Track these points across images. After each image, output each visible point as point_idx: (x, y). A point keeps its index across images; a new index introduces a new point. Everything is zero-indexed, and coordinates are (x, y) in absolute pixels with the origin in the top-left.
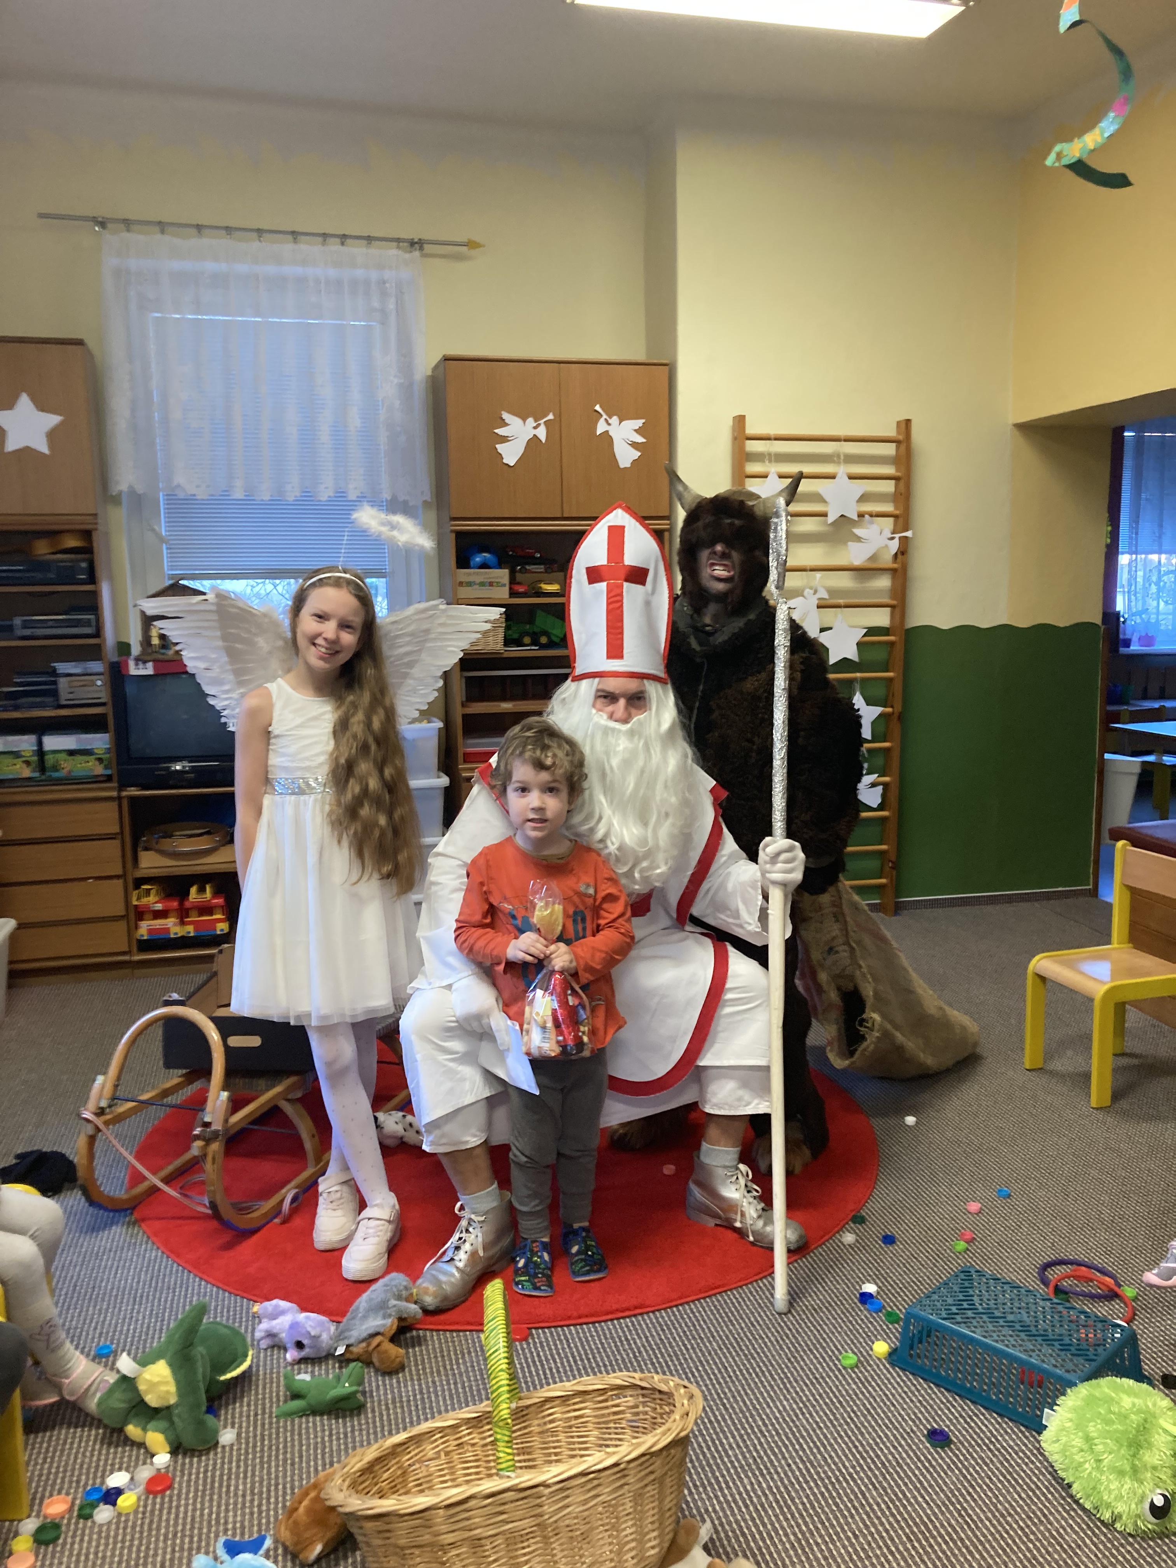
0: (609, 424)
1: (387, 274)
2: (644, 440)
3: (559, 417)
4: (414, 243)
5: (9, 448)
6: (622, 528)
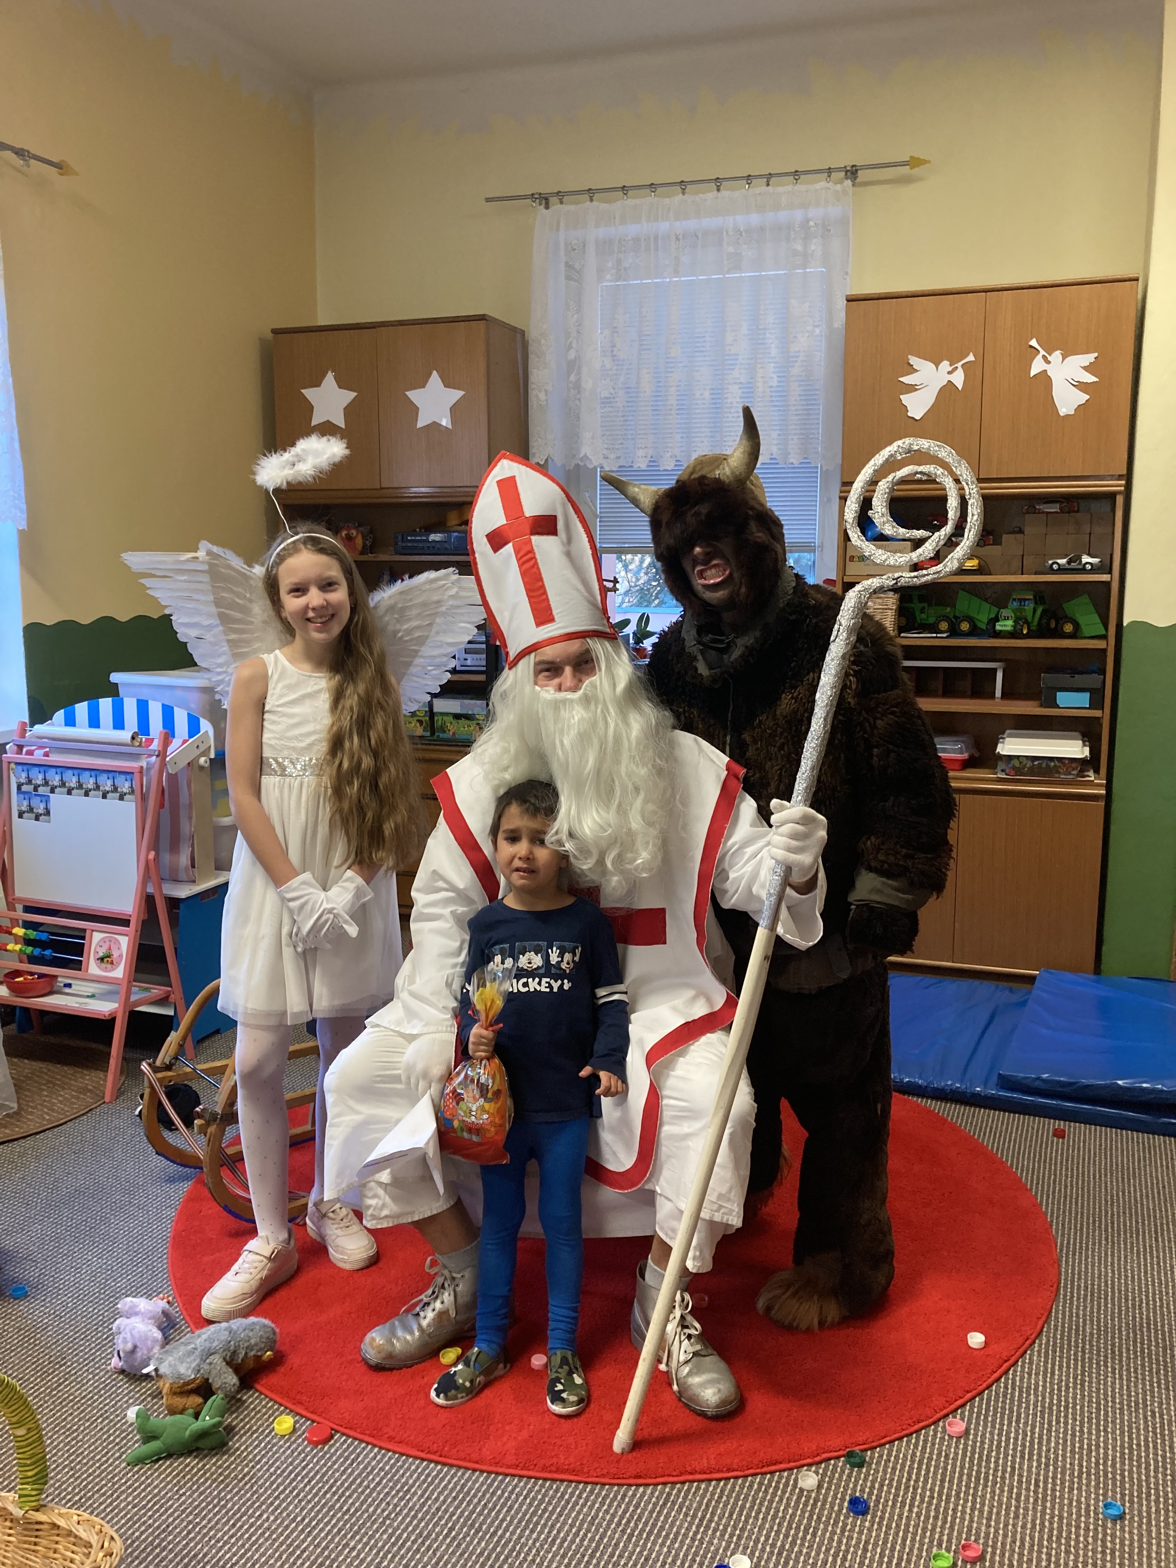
0: (1049, 362)
1: (813, 213)
2: (1096, 379)
3: (982, 358)
4: (847, 171)
5: (420, 424)
6: (512, 479)
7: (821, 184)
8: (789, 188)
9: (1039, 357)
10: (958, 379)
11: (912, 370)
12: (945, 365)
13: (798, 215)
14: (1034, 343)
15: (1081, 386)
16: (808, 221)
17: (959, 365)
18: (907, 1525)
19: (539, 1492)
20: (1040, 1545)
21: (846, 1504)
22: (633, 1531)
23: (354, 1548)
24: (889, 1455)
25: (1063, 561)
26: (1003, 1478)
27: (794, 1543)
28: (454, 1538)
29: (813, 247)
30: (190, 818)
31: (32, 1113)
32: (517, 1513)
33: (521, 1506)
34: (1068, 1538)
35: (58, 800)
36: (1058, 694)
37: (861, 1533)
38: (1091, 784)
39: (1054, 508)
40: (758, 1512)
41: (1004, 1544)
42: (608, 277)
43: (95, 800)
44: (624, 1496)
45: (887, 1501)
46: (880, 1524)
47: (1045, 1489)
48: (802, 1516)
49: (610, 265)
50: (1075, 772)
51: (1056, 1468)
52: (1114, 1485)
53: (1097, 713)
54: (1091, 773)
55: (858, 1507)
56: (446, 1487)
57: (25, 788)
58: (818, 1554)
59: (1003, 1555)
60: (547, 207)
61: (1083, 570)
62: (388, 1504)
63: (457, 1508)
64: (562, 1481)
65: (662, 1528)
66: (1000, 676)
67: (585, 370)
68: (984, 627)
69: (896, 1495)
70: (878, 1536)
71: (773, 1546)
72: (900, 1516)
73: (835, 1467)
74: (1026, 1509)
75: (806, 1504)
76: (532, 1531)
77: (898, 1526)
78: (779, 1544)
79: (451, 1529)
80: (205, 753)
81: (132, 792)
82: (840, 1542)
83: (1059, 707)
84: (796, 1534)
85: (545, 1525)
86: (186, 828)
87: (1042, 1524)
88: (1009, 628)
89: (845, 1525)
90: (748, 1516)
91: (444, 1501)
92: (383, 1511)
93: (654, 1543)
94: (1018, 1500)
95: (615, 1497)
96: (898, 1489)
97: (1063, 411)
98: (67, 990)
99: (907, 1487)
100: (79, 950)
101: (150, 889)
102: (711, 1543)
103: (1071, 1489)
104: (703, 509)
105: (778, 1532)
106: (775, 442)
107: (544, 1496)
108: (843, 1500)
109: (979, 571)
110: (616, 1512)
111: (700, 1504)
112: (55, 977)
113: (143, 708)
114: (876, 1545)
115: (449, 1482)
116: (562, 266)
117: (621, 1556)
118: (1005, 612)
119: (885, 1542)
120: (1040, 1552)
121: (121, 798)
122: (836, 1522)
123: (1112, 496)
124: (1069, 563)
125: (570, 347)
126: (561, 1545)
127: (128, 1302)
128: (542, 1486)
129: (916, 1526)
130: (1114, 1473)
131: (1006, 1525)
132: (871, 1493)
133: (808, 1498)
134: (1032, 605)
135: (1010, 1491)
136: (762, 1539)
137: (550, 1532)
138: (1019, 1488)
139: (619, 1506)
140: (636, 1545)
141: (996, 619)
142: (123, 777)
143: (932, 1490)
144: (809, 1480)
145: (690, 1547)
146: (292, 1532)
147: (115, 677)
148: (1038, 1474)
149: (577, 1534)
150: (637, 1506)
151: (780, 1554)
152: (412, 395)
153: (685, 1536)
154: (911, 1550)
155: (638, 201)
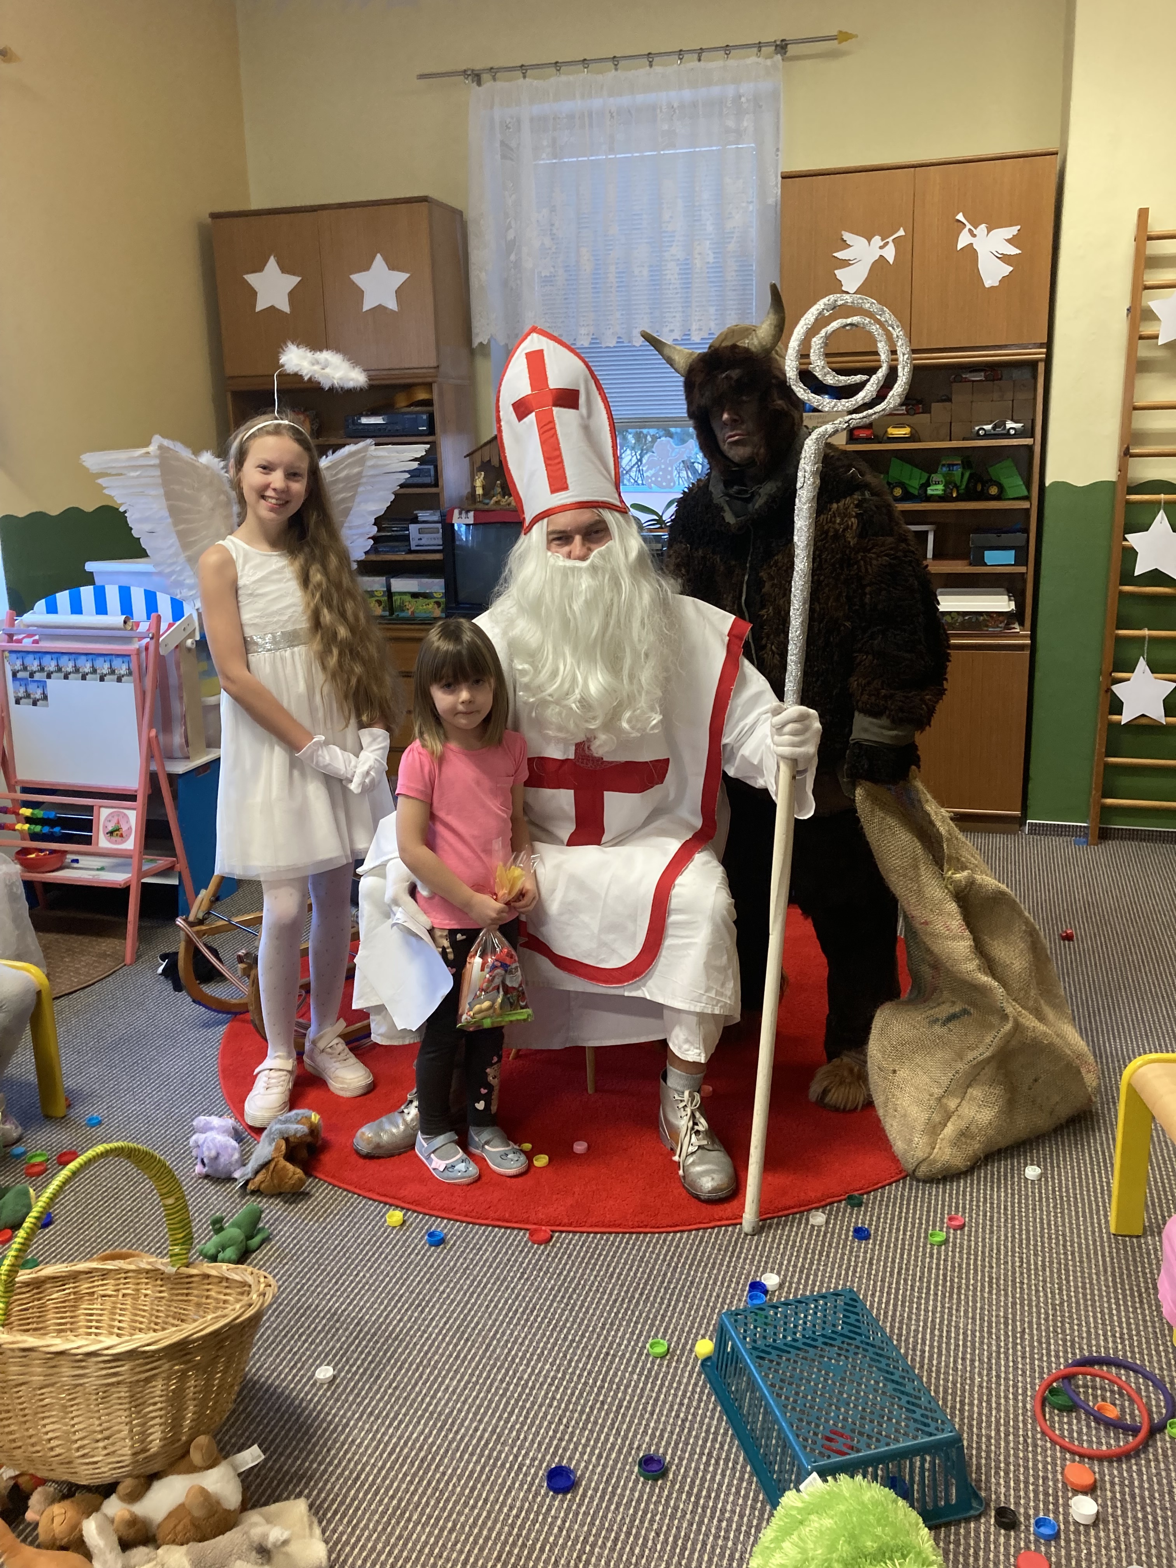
0: (974, 236)
1: (745, 88)
2: (1018, 252)
3: (912, 233)
4: (777, 46)
5: (366, 308)
6: (540, 353)
7: (752, 60)
8: (720, 63)
9: (966, 230)
10: (890, 254)
11: (846, 246)
12: (877, 240)
13: (730, 91)
14: (960, 217)
15: (1005, 259)
16: (740, 97)
17: (890, 239)
18: (903, 1244)
19: (592, 1242)
20: (1013, 1252)
21: (851, 1233)
22: (677, 1264)
23: (443, 1292)
24: (882, 1196)
25: (988, 427)
26: (978, 1206)
27: (812, 1263)
28: (527, 1279)
29: (745, 124)
30: (181, 698)
31: (60, 977)
32: (577, 1257)
33: (579, 1253)
34: (1035, 1245)
35: (54, 685)
36: (986, 553)
37: (866, 1252)
38: (1016, 636)
39: (979, 377)
40: (779, 1244)
41: (983, 1252)
42: (544, 156)
43: (92, 683)
44: (665, 1240)
45: (884, 1229)
46: (881, 1245)
47: (1013, 1211)
48: (816, 1244)
49: (545, 143)
50: (1002, 625)
51: (1020, 1196)
52: (1069, 1205)
53: (1022, 569)
54: (1016, 626)
55: (861, 1234)
56: (511, 1244)
57: (19, 675)
58: (832, 1269)
59: (983, 1260)
60: (479, 84)
61: (1007, 435)
62: (465, 1259)
63: (524, 1258)
64: (611, 1233)
65: (701, 1261)
66: (931, 538)
67: (525, 250)
68: (916, 493)
69: (892, 1224)
70: (880, 1253)
71: (795, 1266)
72: (897, 1239)
73: (838, 1208)
74: (999, 1227)
75: (818, 1236)
76: (592, 1270)
77: (896, 1246)
78: (800, 1265)
79: (523, 1274)
80: (191, 635)
81: (130, 673)
82: (849, 1260)
83: (986, 565)
84: (813, 1257)
85: (602, 1265)
86: (177, 708)
87: (1013, 1236)
88: (940, 492)
89: (852, 1248)
90: (771, 1248)
91: (513, 1254)
92: (462, 1264)
93: (696, 1271)
94: (991, 1220)
95: (657, 1242)
96: (892, 1219)
97: (988, 283)
98: (75, 865)
99: (900, 1218)
100: (88, 825)
101: (154, 767)
102: (743, 1268)
103: (1034, 1210)
104: (735, 373)
105: (798, 1257)
106: (713, 317)
107: (597, 1245)
108: (848, 1230)
109: (911, 439)
110: (660, 1252)
111: (730, 1241)
112: (65, 853)
113: (125, 595)
114: (879, 1260)
115: (514, 1240)
116: (498, 145)
117: (670, 1282)
118: (935, 477)
119: (887, 1257)
120: (1013, 1256)
121: (119, 680)
122: (844, 1247)
123: (1033, 364)
124: (994, 428)
125: (509, 227)
126: (618, 1278)
127: (202, 1120)
128: (594, 1238)
129: (911, 1245)
130: (1068, 1196)
131: (984, 1239)
132: (870, 1225)
133: (819, 1231)
134: (960, 470)
135: (985, 1215)
136: (785, 1262)
137: (607, 1270)
138: (992, 1212)
139: (662, 1247)
140: (681, 1273)
141: (927, 484)
142: (120, 660)
143: (920, 1219)
144: (818, 1218)
145: (726, 1272)
146: (388, 1284)
147: (90, 566)
148: (1006, 1201)
149: (630, 1269)
150: (677, 1246)
151: (801, 1272)
152: (357, 278)
153: (721, 1264)
154: (909, 1261)
155: (571, 78)
